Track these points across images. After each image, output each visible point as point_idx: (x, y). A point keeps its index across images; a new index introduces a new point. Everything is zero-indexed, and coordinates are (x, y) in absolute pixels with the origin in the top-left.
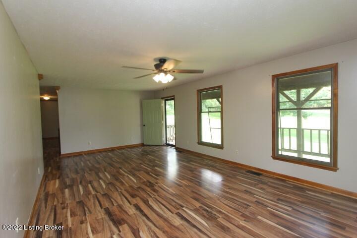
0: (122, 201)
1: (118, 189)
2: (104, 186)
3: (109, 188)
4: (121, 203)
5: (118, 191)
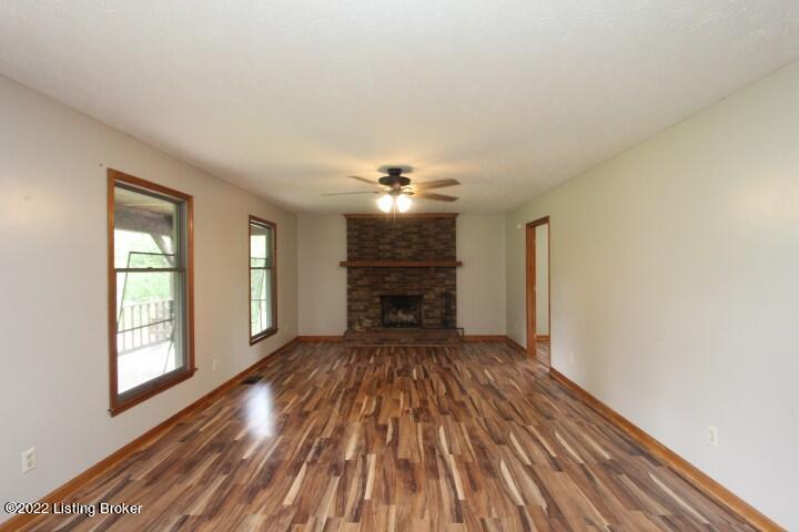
0: (480, 403)
1: (483, 422)
2: (512, 437)
3: (502, 430)
4: (484, 402)
5: (485, 420)
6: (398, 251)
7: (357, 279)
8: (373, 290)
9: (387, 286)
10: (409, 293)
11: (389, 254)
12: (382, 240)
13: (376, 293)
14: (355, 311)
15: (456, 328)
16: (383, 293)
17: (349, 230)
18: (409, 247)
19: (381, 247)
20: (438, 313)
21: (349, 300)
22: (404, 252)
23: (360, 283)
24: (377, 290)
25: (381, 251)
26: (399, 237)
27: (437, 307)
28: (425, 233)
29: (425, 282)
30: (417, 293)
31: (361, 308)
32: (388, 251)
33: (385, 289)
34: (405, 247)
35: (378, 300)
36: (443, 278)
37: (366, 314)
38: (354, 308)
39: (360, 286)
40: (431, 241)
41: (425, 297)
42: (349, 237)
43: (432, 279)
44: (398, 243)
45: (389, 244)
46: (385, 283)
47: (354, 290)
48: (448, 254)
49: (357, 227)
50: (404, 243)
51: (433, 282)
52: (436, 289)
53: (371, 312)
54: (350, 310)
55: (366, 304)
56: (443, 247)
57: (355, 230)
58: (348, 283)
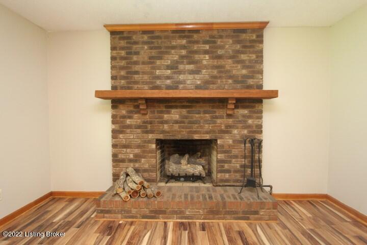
6: (181, 77)
7: (124, 117)
8: (147, 132)
9: (166, 127)
10: (196, 137)
11: (168, 82)
12: (158, 62)
13: (151, 136)
14: (123, 161)
15: (261, 186)
16: (161, 137)
17: (113, 48)
18: (197, 72)
19: (158, 72)
20: (236, 164)
21: (114, 146)
22: (189, 79)
23: (128, 122)
24: (152, 132)
25: (159, 77)
26: (182, 57)
27: (236, 157)
28: (220, 52)
29: (219, 121)
30: (207, 137)
31: (131, 156)
32: (168, 78)
33: (163, 132)
34: (192, 72)
35: (154, 146)
36: (244, 116)
37: (137, 165)
38: (120, 156)
39: (129, 127)
40: (228, 64)
41: (219, 142)
42: (113, 58)
43: (229, 116)
44: (181, 67)
45: (168, 67)
46: (163, 123)
47: (122, 132)
48: (250, 82)
49: (123, 43)
50: (191, 67)
51: (230, 121)
52: (235, 132)
53: (145, 163)
54: (116, 160)
55: (137, 151)
56: (244, 72)
57: (122, 48)
58: (113, 123)
